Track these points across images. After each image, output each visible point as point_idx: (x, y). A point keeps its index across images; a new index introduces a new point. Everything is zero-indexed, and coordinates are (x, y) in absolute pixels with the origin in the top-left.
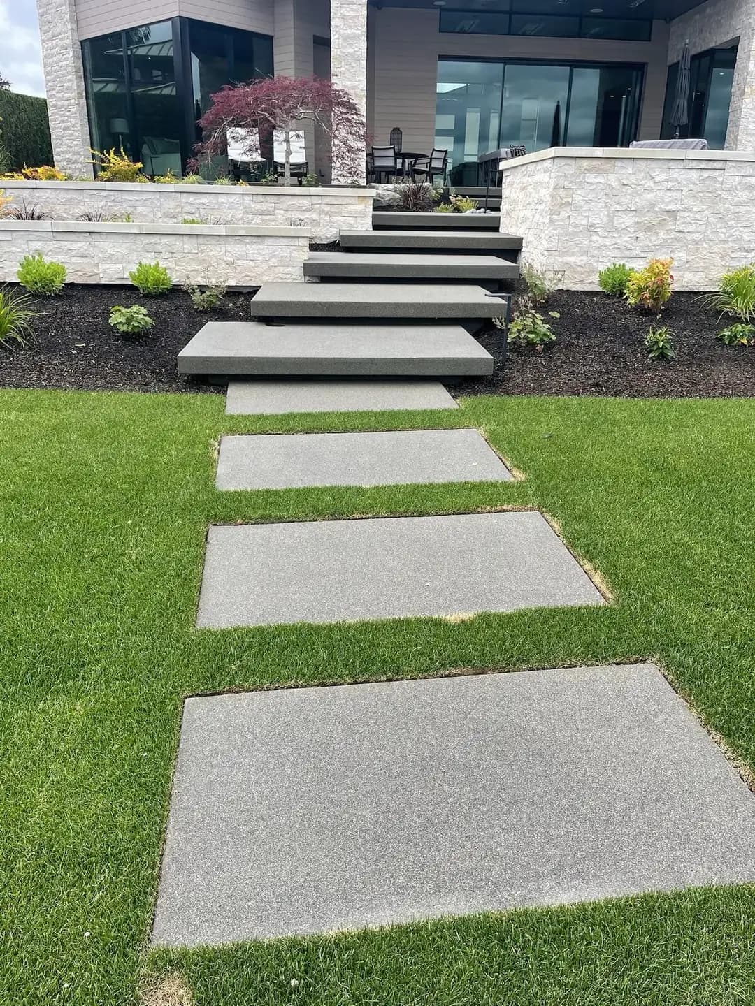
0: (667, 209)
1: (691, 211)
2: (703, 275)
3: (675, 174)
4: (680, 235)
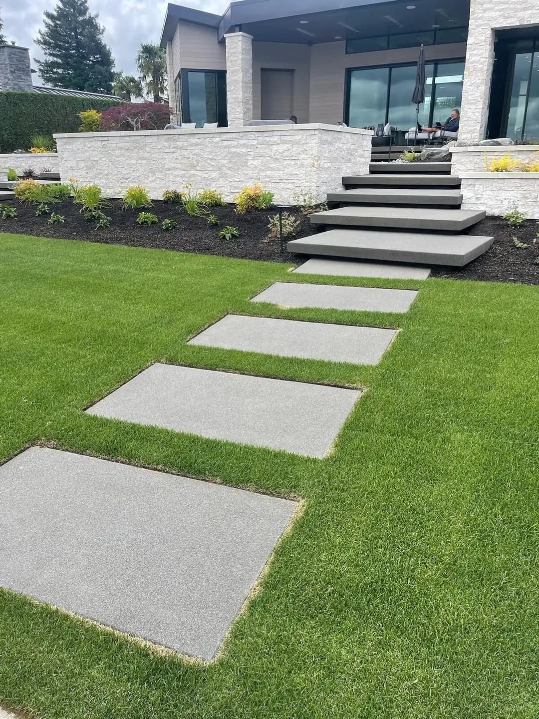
0: (94, 159)
1: (102, 160)
2: (112, 190)
3: (93, 143)
4: (101, 171)
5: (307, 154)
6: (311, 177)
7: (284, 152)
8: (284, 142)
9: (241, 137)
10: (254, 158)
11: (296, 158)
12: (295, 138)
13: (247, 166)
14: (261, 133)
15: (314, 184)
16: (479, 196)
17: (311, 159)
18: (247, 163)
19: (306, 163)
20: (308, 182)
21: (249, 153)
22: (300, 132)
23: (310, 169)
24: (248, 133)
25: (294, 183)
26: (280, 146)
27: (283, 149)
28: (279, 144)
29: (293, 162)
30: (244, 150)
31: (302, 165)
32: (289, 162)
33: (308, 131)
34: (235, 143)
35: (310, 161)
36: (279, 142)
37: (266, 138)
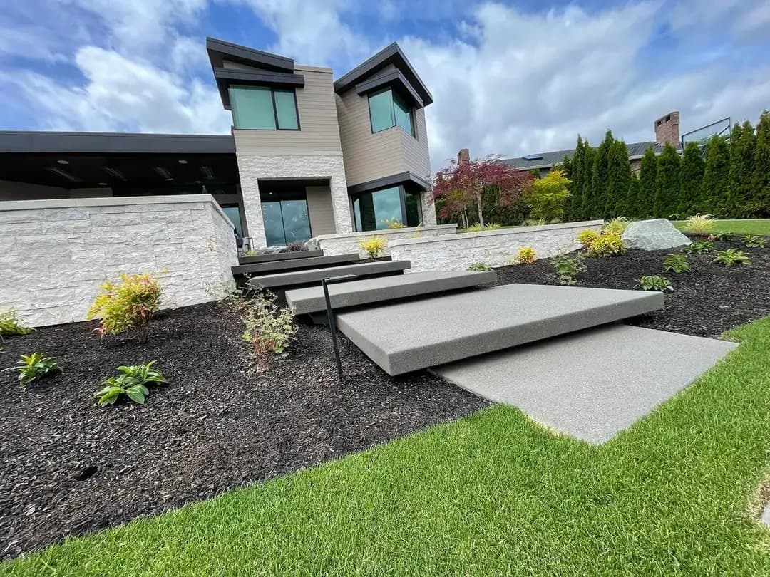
5: (197, 235)
6: (209, 264)
7: (153, 234)
8: (149, 221)
9: (48, 216)
10: (86, 247)
11: (177, 242)
12: (170, 214)
13: (69, 261)
14: (98, 209)
15: (217, 272)
16: (417, 260)
17: (205, 241)
18: (70, 256)
19: (199, 246)
20: (206, 271)
21: (71, 241)
22: (178, 206)
23: (206, 253)
24: (64, 211)
25: (181, 275)
26: (142, 226)
27: (149, 230)
28: (139, 224)
29: (172, 248)
30: (61, 237)
31: (191, 250)
32: (166, 247)
33: (193, 205)
34: (35, 227)
35: (203, 243)
36: (138, 221)
37: (109, 216)
